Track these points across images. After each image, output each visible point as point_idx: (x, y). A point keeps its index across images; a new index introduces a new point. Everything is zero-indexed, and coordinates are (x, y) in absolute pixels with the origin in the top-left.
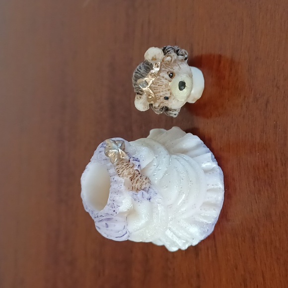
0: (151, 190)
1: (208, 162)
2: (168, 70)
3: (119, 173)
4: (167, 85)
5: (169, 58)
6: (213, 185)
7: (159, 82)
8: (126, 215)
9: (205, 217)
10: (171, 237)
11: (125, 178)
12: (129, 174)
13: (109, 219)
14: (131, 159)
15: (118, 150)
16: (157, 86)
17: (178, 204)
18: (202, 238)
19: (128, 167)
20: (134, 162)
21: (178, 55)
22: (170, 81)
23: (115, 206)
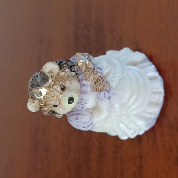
0: (110, 91)
1: (152, 72)
2: (60, 84)
3: (87, 78)
4: (58, 97)
5: (63, 73)
6: (156, 89)
7: (52, 93)
8: (91, 111)
9: (149, 113)
10: (123, 129)
11: (91, 82)
12: (94, 79)
13: (78, 114)
14: (96, 68)
15: (86, 61)
16: (49, 96)
17: (130, 103)
18: (147, 129)
19: (93, 74)
20: (98, 70)
21: (71, 71)
22: (61, 94)
23: (83, 103)
